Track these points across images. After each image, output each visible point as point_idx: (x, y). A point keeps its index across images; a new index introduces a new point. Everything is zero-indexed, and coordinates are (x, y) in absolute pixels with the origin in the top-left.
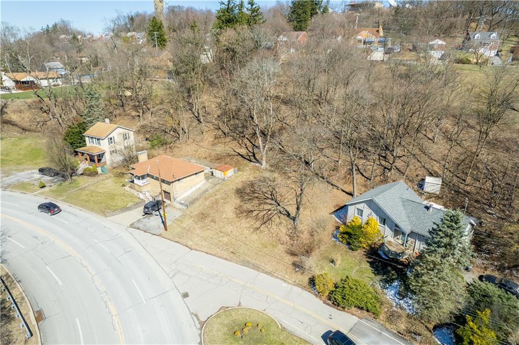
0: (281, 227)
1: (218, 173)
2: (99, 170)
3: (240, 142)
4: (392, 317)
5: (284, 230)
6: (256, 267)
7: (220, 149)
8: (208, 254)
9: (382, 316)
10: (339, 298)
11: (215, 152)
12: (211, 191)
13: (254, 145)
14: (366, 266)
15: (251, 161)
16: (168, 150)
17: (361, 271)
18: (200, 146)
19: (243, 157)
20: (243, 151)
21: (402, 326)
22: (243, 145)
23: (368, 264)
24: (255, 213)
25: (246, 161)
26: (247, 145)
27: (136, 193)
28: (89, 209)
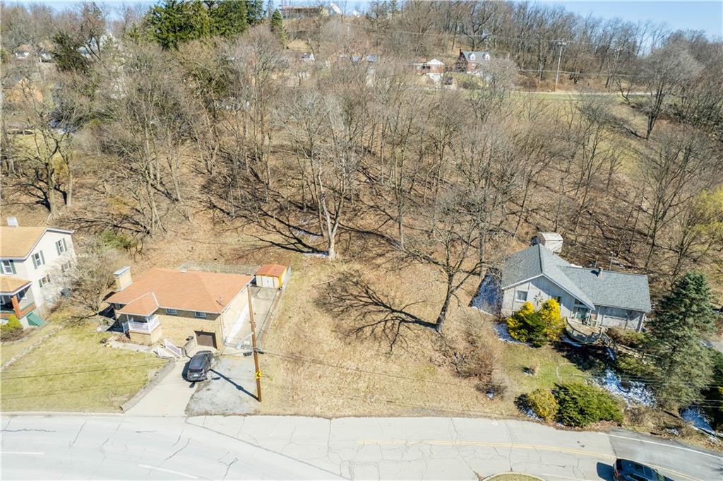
0: (421, 343)
1: (264, 281)
2: (24, 323)
3: (263, 224)
4: (636, 417)
5: (428, 345)
6: (440, 413)
7: (232, 240)
8: (359, 417)
9: (626, 421)
10: (574, 414)
11: (229, 247)
12: (276, 313)
13: (289, 226)
14: (565, 363)
15: (303, 252)
16: (138, 257)
17: (563, 371)
18: (195, 241)
19: (283, 247)
20: (277, 238)
21: (650, 424)
22: (271, 228)
23: (566, 360)
24: (368, 331)
25: (293, 253)
26: (277, 227)
27: (142, 349)
28: (68, 408)
